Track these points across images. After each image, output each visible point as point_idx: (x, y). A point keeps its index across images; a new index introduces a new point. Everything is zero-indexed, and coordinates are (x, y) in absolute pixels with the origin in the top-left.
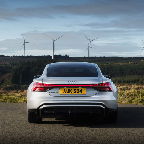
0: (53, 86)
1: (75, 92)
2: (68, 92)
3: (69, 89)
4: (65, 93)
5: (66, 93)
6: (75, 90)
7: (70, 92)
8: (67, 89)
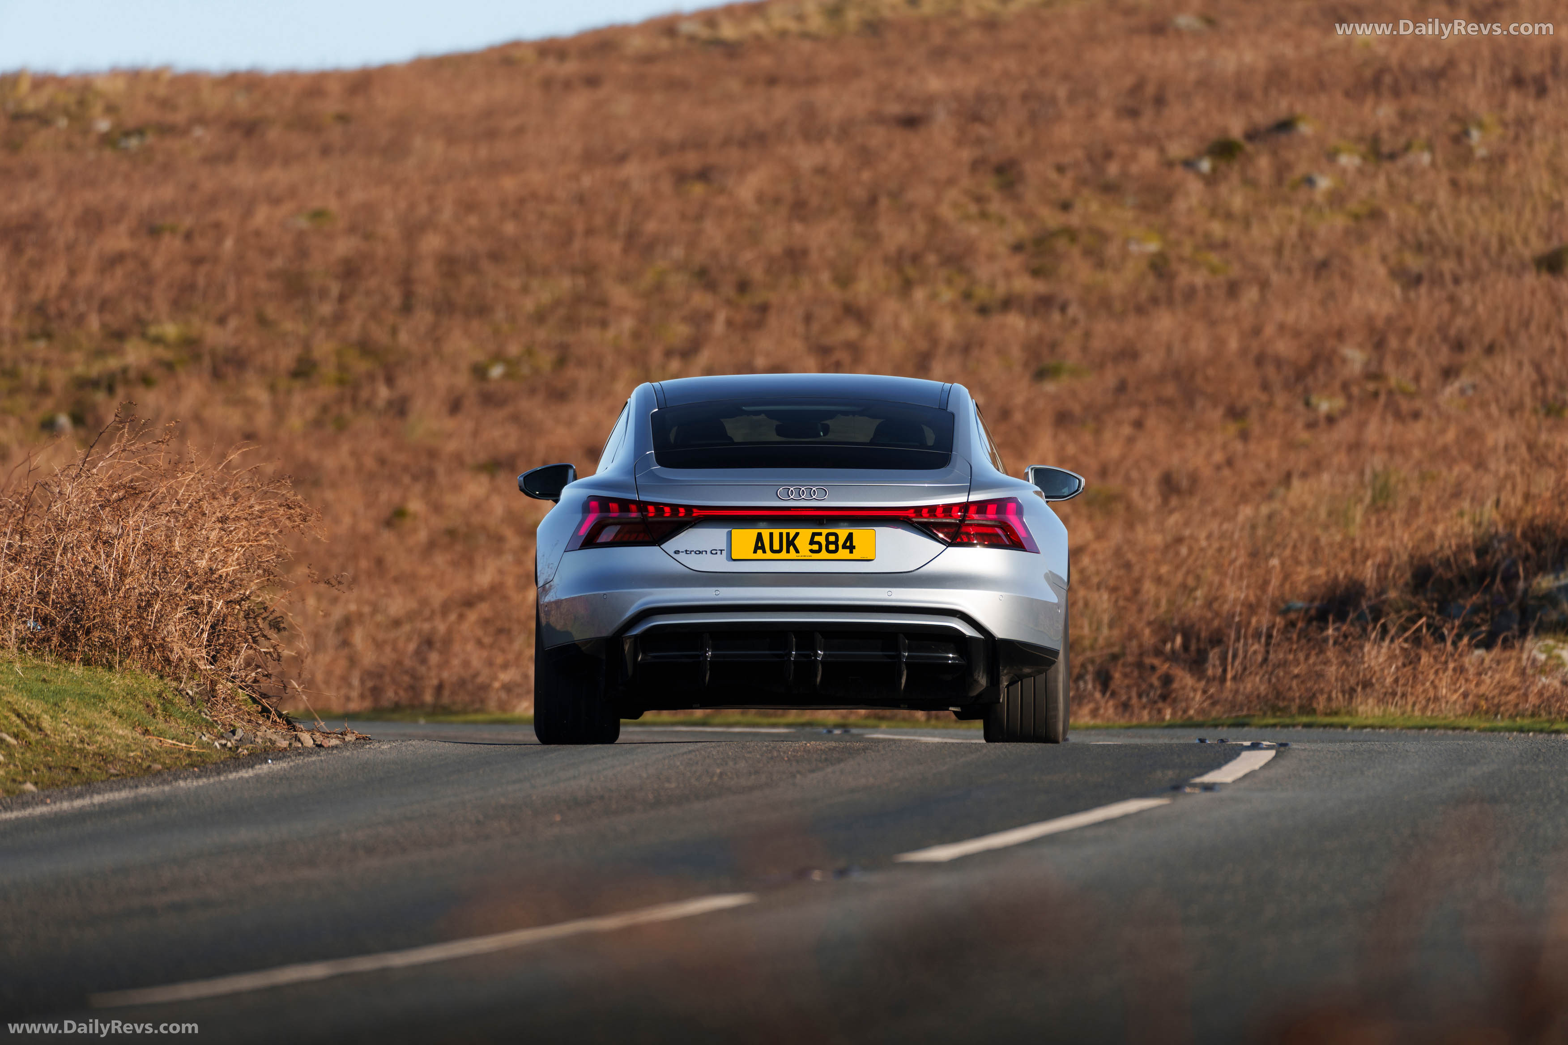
0: (696, 513)
1: (816, 547)
2: (776, 547)
3: (784, 531)
4: (760, 551)
5: (769, 555)
6: (817, 538)
7: (792, 548)
8: (771, 534)
